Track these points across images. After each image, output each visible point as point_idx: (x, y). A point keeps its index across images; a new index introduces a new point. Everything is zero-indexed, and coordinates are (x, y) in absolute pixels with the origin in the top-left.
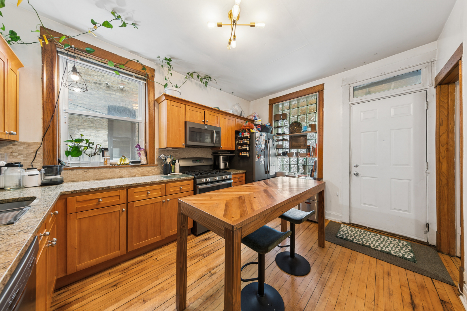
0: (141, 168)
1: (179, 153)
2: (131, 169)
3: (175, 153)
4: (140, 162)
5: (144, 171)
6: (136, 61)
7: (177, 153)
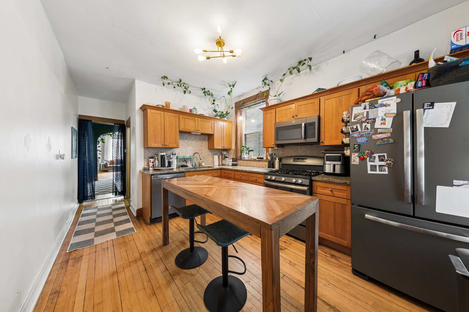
0: (262, 162)
1: (286, 152)
2: (257, 162)
3: (283, 151)
4: (263, 158)
5: (263, 165)
6: (260, 92)
7: (285, 151)
